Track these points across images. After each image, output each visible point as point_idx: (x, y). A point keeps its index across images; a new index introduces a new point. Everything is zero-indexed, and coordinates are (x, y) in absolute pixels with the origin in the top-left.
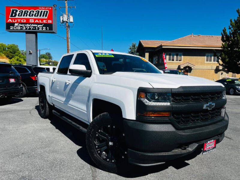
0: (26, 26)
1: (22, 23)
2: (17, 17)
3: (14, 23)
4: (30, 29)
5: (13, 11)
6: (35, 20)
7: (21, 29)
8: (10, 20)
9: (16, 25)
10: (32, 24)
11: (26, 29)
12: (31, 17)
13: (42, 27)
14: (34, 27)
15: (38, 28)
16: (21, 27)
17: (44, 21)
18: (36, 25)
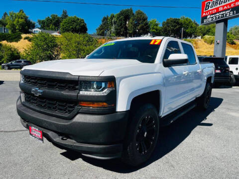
0: (215, 16)
1: (212, 14)
2: (210, 9)
3: (207, 16)
4: (219, 18)
5: (207, 3)
6: (223, 6)
7: (212, 20)
8: (204, 14)
9: (208, 17)
10: (221, 12)
11: (216, 18)
12: (221, 5)
13: (229, 12)
14: (222, 15)
15: (226, 15)
16: (212, 18)
17: (232, 5)
18: (224, 12)
